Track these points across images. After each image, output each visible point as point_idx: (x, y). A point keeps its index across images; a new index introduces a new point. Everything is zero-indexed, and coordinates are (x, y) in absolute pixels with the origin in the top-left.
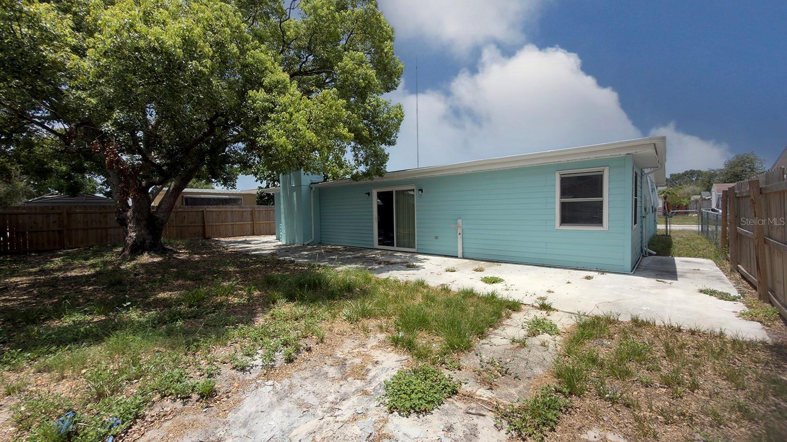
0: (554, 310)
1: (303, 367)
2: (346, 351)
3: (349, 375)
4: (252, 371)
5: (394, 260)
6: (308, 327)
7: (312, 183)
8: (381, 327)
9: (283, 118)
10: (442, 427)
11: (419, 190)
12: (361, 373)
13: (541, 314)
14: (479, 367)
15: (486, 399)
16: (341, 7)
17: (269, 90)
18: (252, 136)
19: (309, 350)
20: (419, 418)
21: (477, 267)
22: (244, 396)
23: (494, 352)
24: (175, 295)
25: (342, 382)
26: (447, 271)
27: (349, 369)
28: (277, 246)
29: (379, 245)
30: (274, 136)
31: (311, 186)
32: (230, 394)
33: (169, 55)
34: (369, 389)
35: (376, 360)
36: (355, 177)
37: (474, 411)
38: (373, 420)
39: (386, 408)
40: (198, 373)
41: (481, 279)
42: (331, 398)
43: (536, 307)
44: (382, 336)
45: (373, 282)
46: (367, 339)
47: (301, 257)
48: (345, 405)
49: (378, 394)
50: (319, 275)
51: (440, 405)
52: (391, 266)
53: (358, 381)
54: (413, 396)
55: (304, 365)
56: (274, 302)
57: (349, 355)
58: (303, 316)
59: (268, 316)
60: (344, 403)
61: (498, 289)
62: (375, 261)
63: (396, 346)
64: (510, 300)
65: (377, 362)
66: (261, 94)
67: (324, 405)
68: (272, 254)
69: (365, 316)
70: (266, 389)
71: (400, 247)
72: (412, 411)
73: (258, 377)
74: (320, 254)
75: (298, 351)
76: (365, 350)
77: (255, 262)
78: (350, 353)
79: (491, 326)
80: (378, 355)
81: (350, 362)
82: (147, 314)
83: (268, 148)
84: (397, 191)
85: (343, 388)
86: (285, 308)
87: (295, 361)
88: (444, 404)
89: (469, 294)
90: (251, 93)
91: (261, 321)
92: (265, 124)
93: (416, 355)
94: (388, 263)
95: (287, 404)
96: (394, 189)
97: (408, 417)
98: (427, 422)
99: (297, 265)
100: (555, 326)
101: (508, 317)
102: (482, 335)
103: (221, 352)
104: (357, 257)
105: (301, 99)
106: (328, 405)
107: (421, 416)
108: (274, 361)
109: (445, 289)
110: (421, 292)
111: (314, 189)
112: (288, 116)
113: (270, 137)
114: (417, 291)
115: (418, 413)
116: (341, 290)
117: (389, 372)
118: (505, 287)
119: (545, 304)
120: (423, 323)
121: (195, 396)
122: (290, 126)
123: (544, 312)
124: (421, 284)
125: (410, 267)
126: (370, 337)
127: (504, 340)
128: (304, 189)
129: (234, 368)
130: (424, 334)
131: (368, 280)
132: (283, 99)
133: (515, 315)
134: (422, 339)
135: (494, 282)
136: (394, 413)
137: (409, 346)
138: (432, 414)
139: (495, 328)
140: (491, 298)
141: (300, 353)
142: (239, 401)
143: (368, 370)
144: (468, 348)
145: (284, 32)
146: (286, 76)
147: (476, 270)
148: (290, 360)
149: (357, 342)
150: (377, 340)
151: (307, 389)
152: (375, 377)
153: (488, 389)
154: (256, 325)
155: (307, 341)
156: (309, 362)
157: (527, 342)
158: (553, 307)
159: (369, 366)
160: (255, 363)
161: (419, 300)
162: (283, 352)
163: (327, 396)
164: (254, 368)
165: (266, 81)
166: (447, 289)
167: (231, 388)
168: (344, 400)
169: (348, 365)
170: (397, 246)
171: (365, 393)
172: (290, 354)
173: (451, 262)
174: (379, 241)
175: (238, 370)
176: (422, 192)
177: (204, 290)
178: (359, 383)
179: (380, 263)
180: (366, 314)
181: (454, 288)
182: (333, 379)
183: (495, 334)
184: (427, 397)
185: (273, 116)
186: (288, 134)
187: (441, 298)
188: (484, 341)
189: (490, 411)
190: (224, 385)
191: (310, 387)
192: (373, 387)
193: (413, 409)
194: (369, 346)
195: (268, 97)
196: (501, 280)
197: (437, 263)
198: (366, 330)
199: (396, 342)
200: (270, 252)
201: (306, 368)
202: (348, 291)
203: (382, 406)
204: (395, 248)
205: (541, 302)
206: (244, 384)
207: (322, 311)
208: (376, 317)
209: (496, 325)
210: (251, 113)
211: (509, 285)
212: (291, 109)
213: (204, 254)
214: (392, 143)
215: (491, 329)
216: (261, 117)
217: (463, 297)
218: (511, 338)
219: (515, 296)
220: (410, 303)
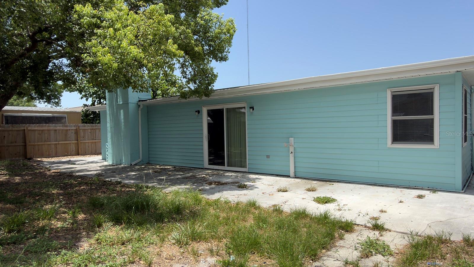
0: (387, 230)
5: (225, 180)
6: (135, 252)
7: (139, 101)
8: (211, 251)
11: (250, 108)
13: (374, 235)
17: (95, 5)
18: (77, 52)
21: (309, 186)
26: (279, 191)
28: (103, 166)
29: (209, 164)
30: (99, 54)
31: (139, 103)
36: (184, 95)
41: (313, 199)
43: (369, 228)
44: (212, 260)
45: (203, 203)
46: (197, 264)
47: (128, 178)
50: (147, 196)
52: (222, 186)
56: (100, 226)
58: (129, 241)
59: (92, 241)
61: (330, 209)
62: (204, 181)
64: (343, 220)
66: (88, 9)
68: (98, 175)
69: (195, 239)
71: (231, 166)
74: (147, 175)
77: (80, 184)
79: (323, 248)
83: (95, 65)
84: (227, 109)
86: (111, 232)
89: (301, 215)
90: (78, 7)
91: (85, 246)
92: (90, 41)
94: (219, 184)
96: (225, 107)
99: (123, 186)
100: (388, 246)
101: (341, 238)
102: (315, 257)
104: (187, 178)
105: (128, 15)
109: (277, 210)
110: (253, 214)
111: (141, 107)
113: (95, 55)
114: (249, 212)
116: (170, 212)
118: (338, 208)
119: (378, 224)
122: (114, 43)
123: (377, 233)
124: (253, 205)
125: (243, 187)
126: (200, 261)
127: (337, 262)
128: (132, 107)
130: (256, 257)
131: (198, 201)
132: (109, 15)
133: (347, 236)
134: (254, 263)
135: (326, 202)
139: (328, 250)
140: (324, 219)
147: (309, 190)
150: (207, 264)
154: (81, 250)
157: (360, 264)
158: (386, 227)
161: (251, 222)
166: (279, 210)
170: (228, 166)
173: (283, 182)
174: (210, 160)
176: (253, 109)
177: (24, 214)
179: (210, 184)
180: (196, 237)
181: (286, 209)
183: (328, 256)
185: (99, 31)
186: (114, 50)
187: (273, 219)
188: (317, 263)
195: (95, 12)
196: (333, 200)
197: (269, 183)
198: (196, 254)
199: (226, 266)
200: (95, 172)
204: (226, 168)
205: (374, 222)
208: (206, 240)
209: (329, 247)
210: (76, 29)
211: (341, 205)
212: (118, 26)
213: (25, 175)
214: (224, 59)
215: (324, 251)
216: (87, 33)
217: (296, 218)
218: (345, 259)
219: (348, 216)
220: (242, 224)
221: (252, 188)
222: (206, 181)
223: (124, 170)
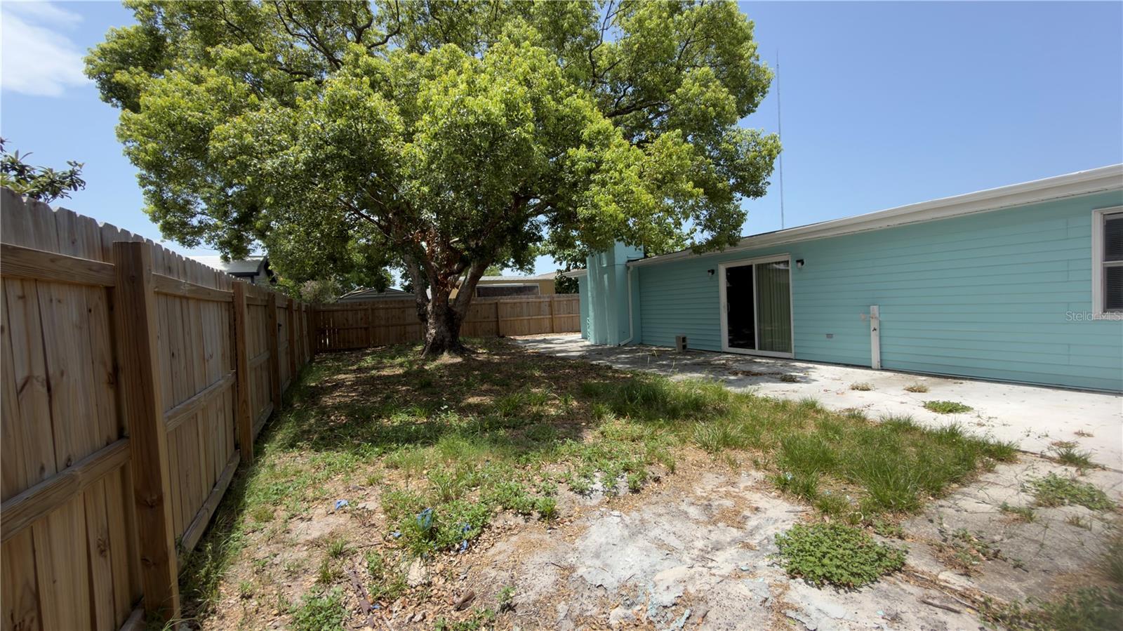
0: (1095, 466)
1: (654, 501)
2: (709, 488)
3: (719, 520)
4: (592, 495)
5: (756, 369)
6: (652, 452)
7: (629, 261)
8: (756, 463)
9: (611, 178)
10: (881, 613)
11: (798, 261)
12: (735, 518)
13: (1064, 472)
14: (938, 540)
15: (959, 589)
16: (675, 9)
17: (590, 146)
18: (572, 206)
19: (657, 480)
20: (838, 593)
21: (912, 384)
22: (588, 524)
23: (966, 521)
24: (487, 400)
25: (710, 528)
26: (853, 389)
27: (717, 511)
28: (585, 346)
29: (730, 346)
30: (601, 204)
31: (628, 264)
32: (572, 519)
33: (495, 126)
34: (753, 542)
35: (755, 506)
36: (696, 249)
37: (936, 602)
38: (767, 582)
39: (784, 570)
40: (534, 490)
41: (923, 404)
42: (700, 544)
43: (1051, 459)
44: (760, 475)
45: (730, 399)
46: (737, 476)
47: (617, 362)
48: (720, 557)
49: (767, 550)
50: (648, 385)
51: (872, 582)
52: (755, 378)
53: (734, 530)
54: (826, 561)
55: (654, 498)
56: (600, 417)
57: (714, 494)
58: (641, 438)
59: (596, 433)
60: (718, 553)
61: (966, 424)
62: (724, 369)
63: (783, 491)
64: (992, 441)
65: (757, 509)
66: (582, 152)
67: (692, 551)
68: (582, 357)
69: (728, 445)
70: (613, 519)
71: (776, 351)
72: (826, 582)
73: (601, 504)
74: (644, 359)
75: (644, 480)
76: (737, 490)
77: (564, 367)
78: (715, 492)
79: (955, 481)
80: (757, 499)
81: (717, 503)
82: (466, 420)
83: (591, 219)
84: (759, 267)
85: (712, 534)
86: (614, 424)
87: (642, 491)
88: (879, 582)
89: (903, 427)
90: (571, 151)
91: (590, 437)
92: (588, 190)
93: (820, 507)
94: (748, 374)
95: (641, 541)
96: (754, 262)
97: (819, 589)
98: (853, 601)
99: (616, 371)
100: (1101, 494)
101: (989, 469)
102: (937, 492)
103: (554, 470)
104: (698, 364)
105: (629, 150)
106: (696, 552)
107: (841, 591)
108: (616, 488)
109: (855, 417)
110: (815, 419)
111: (631, 268)
112: (617, 174)
113: (595, 206)
114: (806, 417)
115: (836, 586)
116: (685, 406)
117: (779, 524)
118: (976, 420)
119: (1073, 455)
120: (826, 463)
121: (536, 515)
122: (620, 188)
123: (1072, 469)
124: (810, 407)
125: (792, 380)
126: (741, 474)
127: (984, 505)
128: (619, 269)
129: (571, 490)
130: (829, 479)
131: (723, 397)
132: (608, 155)
133: (1001, 467)
134: (828, 487)
135: (950, 411)
136: (797, 580)
137: (807, 493)
138: (860, 592)
139: (963, 485)
140: (951, 436)
141: (647, 482)
142: (585, 528)
143: (746, 518)
144: (913, 508)
145: (593, 64)
146: (607, 123)
147: (912, 390)
148: (635, 490)
149: (722, 479)
150: (751, 479)
151: (664, 527)
152: (757, 528)
153: (961, 575)
154: (586, 442)
155: (653, 468)
156: (660, 496)
157: (1035, 514)
158: (1092, 460)
159: (747, 513)
160: (594, 487)
161: (811, 430)
162: (625, 478)
163: (693, 541)
164: (594, 493)
165: (586, 133)
166: (860, 417)
167: (572, 512)
168: (717, 550)
169: (714, 507)
170: (760, 349)
171: (747, 546)
172: (635, 482)
173: (861, 376)
174: (730, 341)
175: (576, 492)
176: (803, 263)
177: (516, 397)
178: (735, 533)
179: (736, 374)
180: (727, 442)
181: (873, 415)
182: (697, 522)
183: (964, 494)
184: (850, 567)
185: (597, 177)
186: (618, 198)
187: (851, 428)
188: (942, 502)
189: (968, 607)
190: (564, 507)
191: (667, 527)
192: (757, 541)
193: (827, 578)
194: (742, 486)
195: (589, 154)
196: (965, 409)
197: (834, 377)
198: (732, 463)
199: (783, 486)
200: (578, 354)
201: (657, 503)
202: (694, 409)
203: (777, 567)
204: (757, 351)
205: (1063, 450)
206: (586, 510)
207: (667, 434)
208: (743, 447)
209: (963, 480)
210: (569, 178)
211: (984, 416)
212: (621, 166)
213: (504, 354)
214: (758, 193)
215: (955, 486)
216: (580, 182)
217: (893, 430)
218: (1001, 504)
219: (1001, 436)
220: (796, 432)
221: (807, 380)
222: (729, 369)
223: (611, 352)
